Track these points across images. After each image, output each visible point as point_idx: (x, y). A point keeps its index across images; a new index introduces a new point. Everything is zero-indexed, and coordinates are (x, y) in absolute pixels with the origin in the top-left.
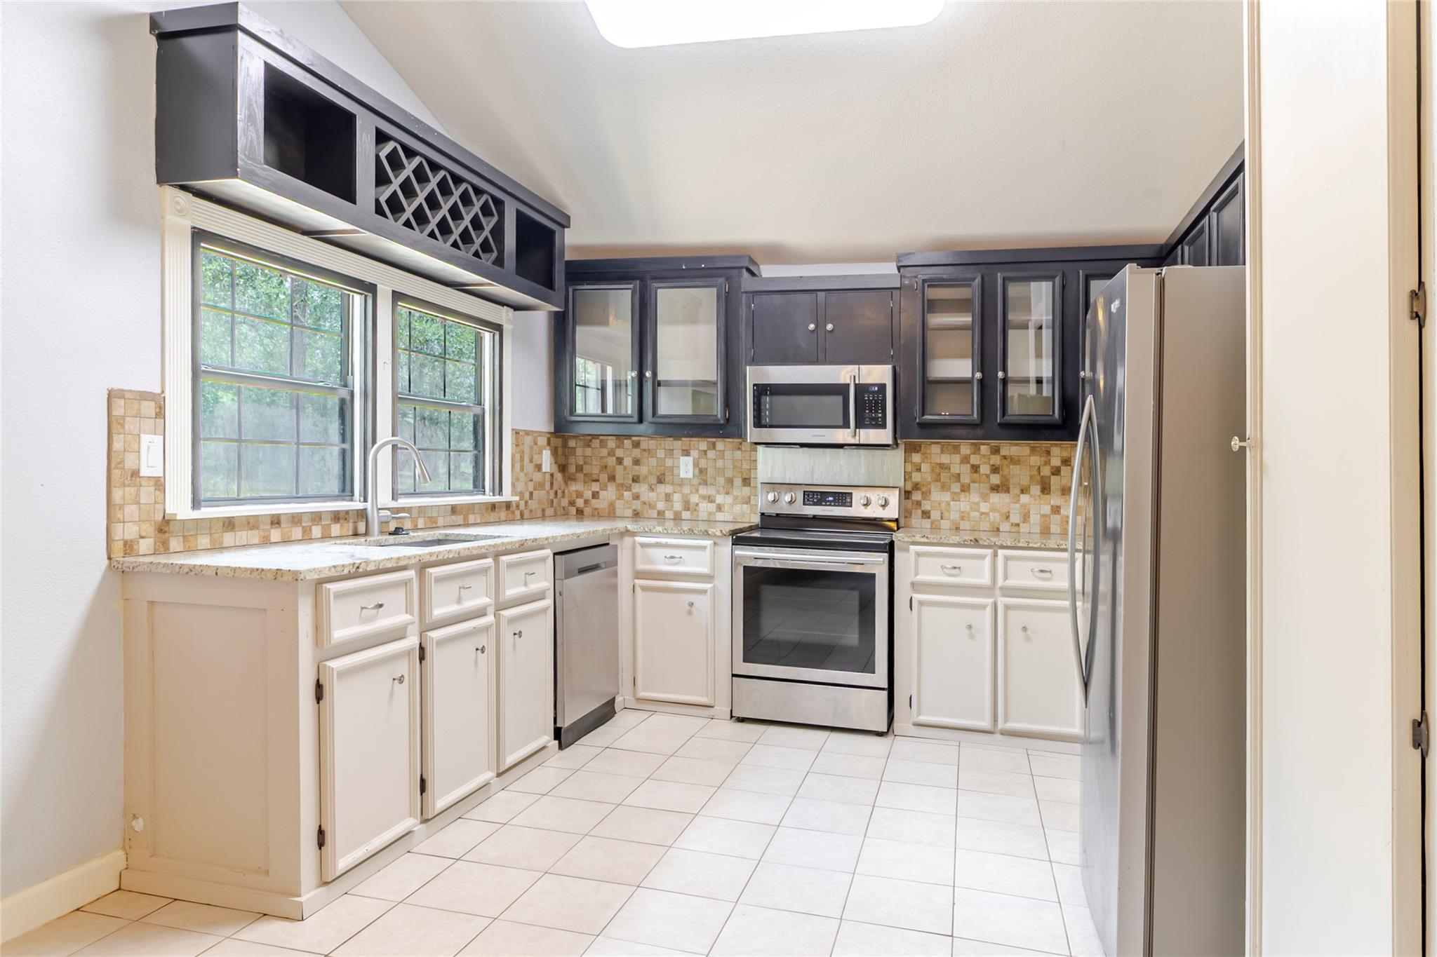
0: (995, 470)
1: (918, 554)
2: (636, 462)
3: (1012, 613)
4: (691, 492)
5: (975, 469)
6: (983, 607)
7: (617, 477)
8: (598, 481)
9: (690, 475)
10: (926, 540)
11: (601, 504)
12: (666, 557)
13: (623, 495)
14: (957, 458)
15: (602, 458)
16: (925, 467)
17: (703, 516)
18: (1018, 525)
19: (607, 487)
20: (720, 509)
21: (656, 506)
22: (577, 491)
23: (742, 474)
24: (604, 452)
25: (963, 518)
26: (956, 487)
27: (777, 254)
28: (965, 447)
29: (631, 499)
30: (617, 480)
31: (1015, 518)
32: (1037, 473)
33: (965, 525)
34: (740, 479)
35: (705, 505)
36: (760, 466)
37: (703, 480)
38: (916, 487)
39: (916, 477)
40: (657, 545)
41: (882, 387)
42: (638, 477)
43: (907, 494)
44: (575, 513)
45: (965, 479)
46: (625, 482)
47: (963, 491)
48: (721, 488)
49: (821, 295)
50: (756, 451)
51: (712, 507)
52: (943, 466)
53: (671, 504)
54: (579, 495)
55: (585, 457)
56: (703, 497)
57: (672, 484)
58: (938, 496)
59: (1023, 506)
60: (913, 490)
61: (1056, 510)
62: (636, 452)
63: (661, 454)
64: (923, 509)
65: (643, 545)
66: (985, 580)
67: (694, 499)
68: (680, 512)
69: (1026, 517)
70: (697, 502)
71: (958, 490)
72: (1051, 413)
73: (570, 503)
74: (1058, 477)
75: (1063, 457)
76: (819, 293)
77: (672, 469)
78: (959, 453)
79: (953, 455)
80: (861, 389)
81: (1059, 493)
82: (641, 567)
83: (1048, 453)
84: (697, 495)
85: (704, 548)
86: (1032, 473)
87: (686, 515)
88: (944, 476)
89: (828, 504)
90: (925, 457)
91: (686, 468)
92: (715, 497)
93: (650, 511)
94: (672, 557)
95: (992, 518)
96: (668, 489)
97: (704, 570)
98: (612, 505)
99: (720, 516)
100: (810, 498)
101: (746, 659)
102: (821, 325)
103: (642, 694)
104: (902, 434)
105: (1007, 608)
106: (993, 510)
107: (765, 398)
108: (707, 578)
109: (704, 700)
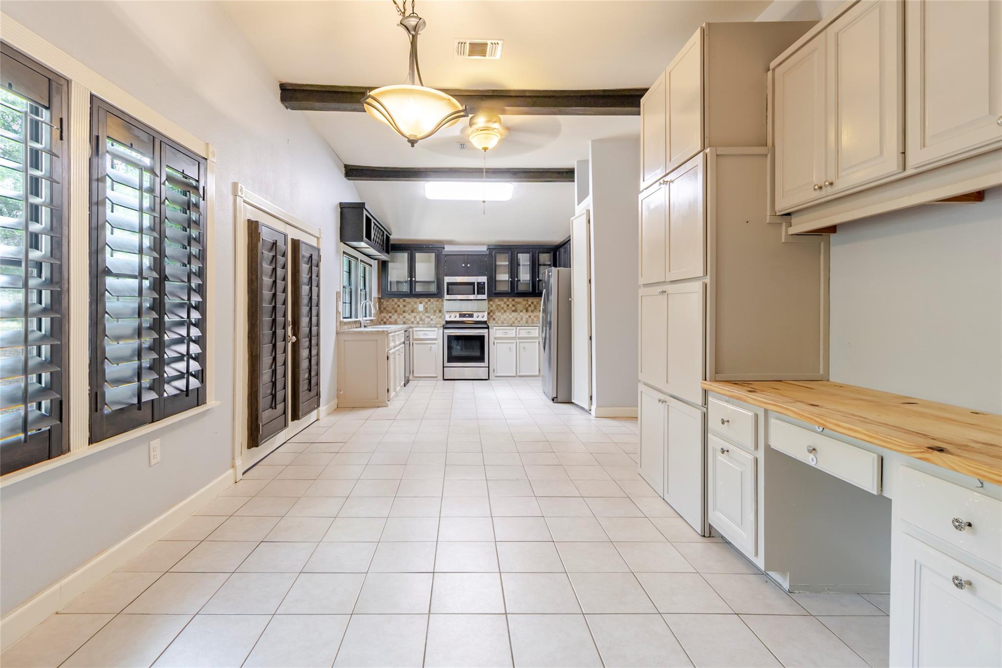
0: (513, 306)
1: (496, 329)
2: (404, 306)
3: (521, 344)
4: (423, 315)
5: (508, 305)
6: (513, 343)
7: (398, 311)
9: (422, 310)
12: (423, 334)
14: (503, 303)
15: (393, 305)
16: (494, 306)
17: (426, 322)
18: (519, 321)
19: (394, 314)
20: (432, 320)
21: (411, 320)
23: (439, 309)
24: (393, 303)
25: (504, 320)
26: (503, 311)
27: (451, 243)
28: (505, 299)
29: (402, 318)
31: (519, 319)
32: (525, 306)
33: (505, 322)
35: (427, 318)
36: (445, 306)
37: (426, 311)
38: (491, 311)
39: (491, 308)
40: (420, 331)
41: (484, 283)
42: (405, 311)
43: (489, 314)
45: (505, 309)
46: (400, 312)
49: (466, 256)
50: (443, 302)
51: (429, 319)
52: (499, 305)
53: (416, 319)
54: (385, 317)
55: (387, 305)
56: (426, 316)
57: (416, 313)
58: (498, 314)
61: (530, 316)
62: (404, 303)
63: (412, 303)
64: (493, 317)
65: (416, 331)
66: (514, 335)
67: (424, 317)
68: (419, 321)
69: (522, 319)
72: (530, 290)
73: (381, 320)
77: (416, 308)
78: (503, 301)
80: (479, 284)
82: (415, 337)
83: (528, 301)
85: (435, 331)
86: (523, 306)
87: (421, 322)
88: (499, 308)
89: (467, 317)
90: (494, 302)
91: (421, 307)
93: (409, 322)
94: (425, 334)
95: (513, 319)
97: (435, 337)
98: (396, 321)
99: (432, 322)
100: (461, 315)
101: (448, 362)
102: (466, 265)
103: (415, 375)
104: (489, 296)
105: (520, 342)
106: (513, 317)
107: (450, 286)
108: (435, 339)
109: (435, 375)
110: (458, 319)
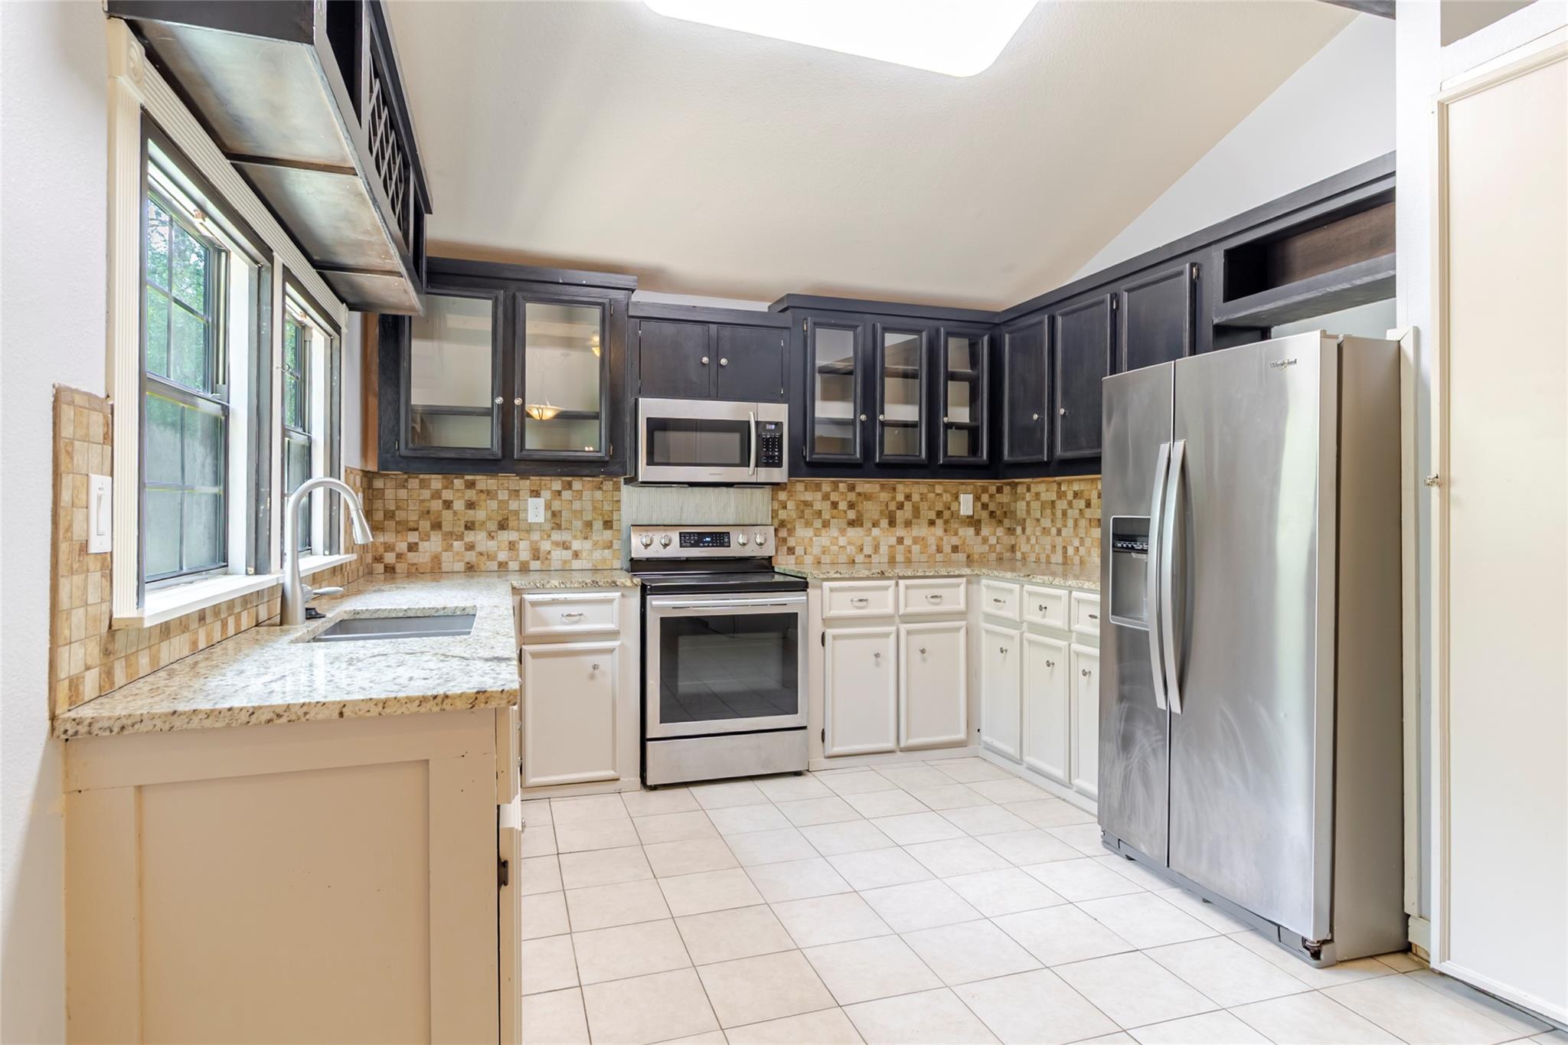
0: (851, 506)
1: (832, 590)
2: (471, 505)
3: (912, 637)
4: (542, 539)
5: (835, 505)
6: (887, 635)
7: (444, 523)
8: (416, 529)
9: (541, 519)
10: (839, 576)
11: (422, 557)
12: (563, 616)
13: (452, 545)
14: (819, 496)
15: (423, 501)
16: (790, 505)
17: (555, 564)
18: (870, 556)
19: (429, 537)
20: (577, 556)
21: (496, 556)
22: (385, 543)
23: (603, 516)
24: (426, 494)
25: (824, 552)
26: (818, 524)
27: (650, 278)
28: (826, 484)
29: (463, 550)
30: (443, 528)
31: (867, 550)
32: (885, 508)
33: (826, 559)
34: (601, 523)
35: (558, 552)
36: (624, 507)
37: (557, 524)
38: (783, 524)
39: (782, 515)
40: (554, 602)
41: (779, 426)
42: (473, 523)
43: (776, 532)
44: (383, 571)
45: (826, 516)
46: (455, 530)
47: (824, 526)
48: (579, 533)
49: (713, 327)
50: (620, 491)
51: (567, 555)
52: (808, 504)
53: (515, 552)
54: (389, 548)
55: (398, 501)
56: (556, 544)
57: (518, 530)
58: (803, 533)
59: (875, 539)
60: (779, 527)
61: (900, 541)
62: (471, 494)
63: (503, 495)
64: (788, 545)
65: (534, 604)
66: (889, 609)
67: (545, 546)
68: (527, 563)
69: (876, 548)
70: (549, 549)
71: (820, 526)
72: (918, 454)
73: (376, 559)
74: (902, 511)
75: (905, 493)
76: (711, 326)
77: (516, 513)
78: (820, 490)
79: (815, 493)
80: (762, 428)
81: (903, 526)
83: (894, 489)
84: (549, 542)
85: (610, 601)
86: (882, 508)
87: (535, 565)
88: (808, 512)
89: (706, 544)
90: (791, 495)
91: (535, 510)
92: (571, 543)
93: (488, 563)
94: (570, 615)
95: (848, 550)
96: (513, 536)
97: (608, 626)
98: (436, 559)
99: (576, 564)
100: (687, 540)
101: (664, 720)
102: (715, 357)
103: (532, 780)
104: (792, 473)
105: (909, 633)
106: (849, 543)
107: (658, 435)
108: (612, 635)
109: (610, 773)
110: (675, 551)
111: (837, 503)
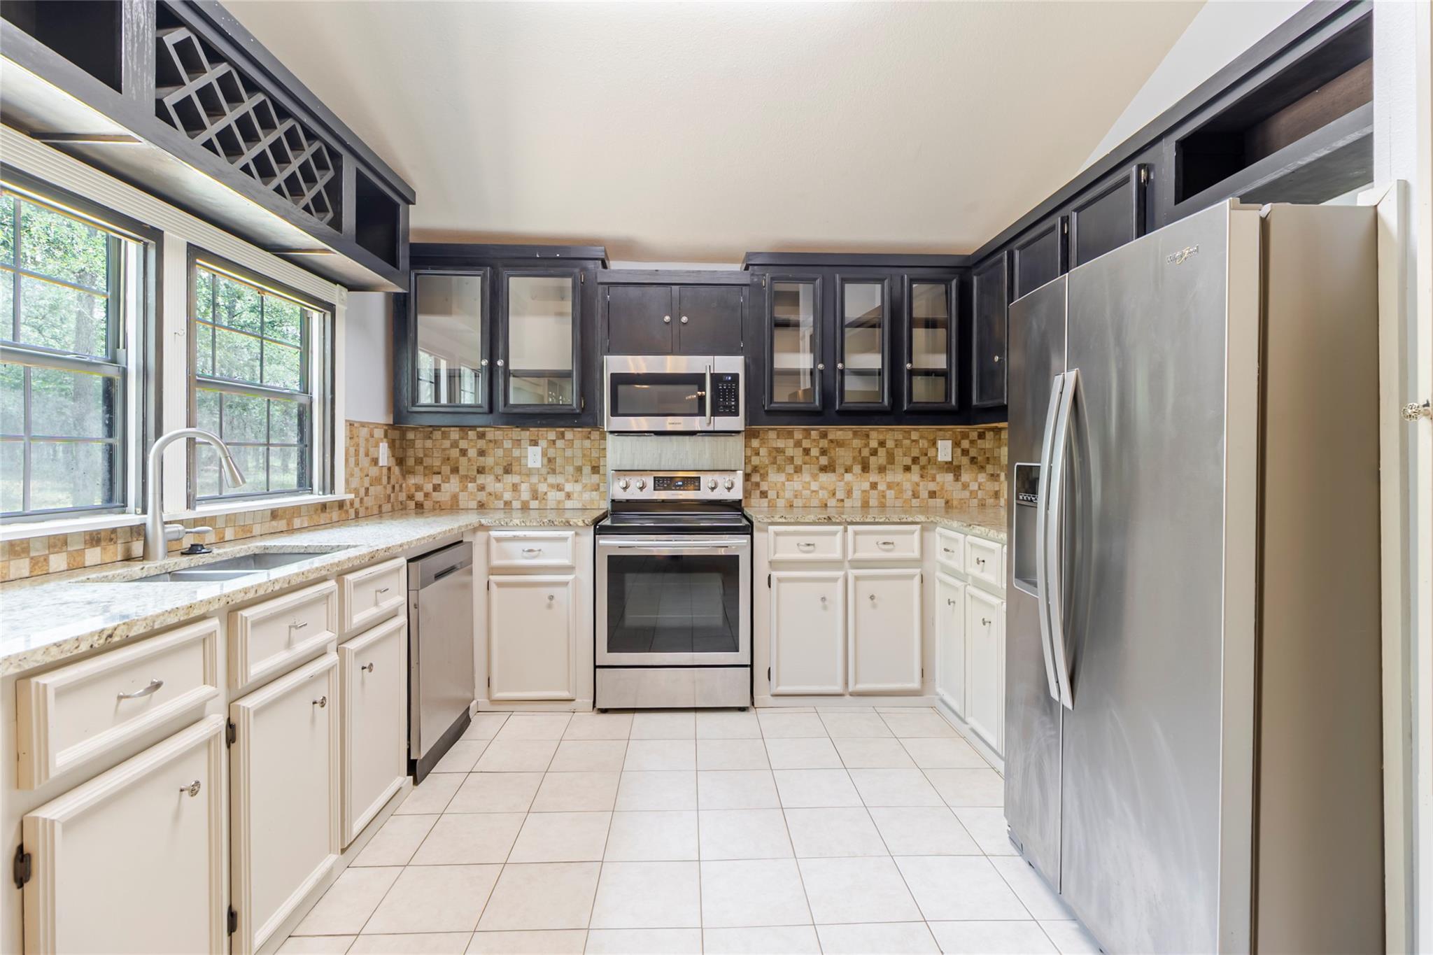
0: (824, 452)
1: (777, 534)
2: (482, 453)
3: (860, 583)
4: (539, 481)
5: (807, 451)
6: (835, 580)
7: (460, 468)
8: (439, 473)
9: (538, 465)
10: (784, 520)
11: (443, 497)
12: (523, 551)
13: (467, 487)
14: (791, 442)
15: (444, 450)
16: (763, 452)
17: (551, 504)
18: (842, 500)
19: (449, 479)
20: (569, 497)
21: (502, 496)
22: (416, 484)
23: (591, 463)
24: (447, 444)
25: (796, 496)
26: (790, 469)
28: (798, 434)
29: (476, 490)
30: (460, 472)
31: (840, 495)
32: (858, 455)
33: (798, 503)
34: (590, 468)
35: (553, 493)
36: (609, 453)
37: (552, 469)
38: (755, 469)
39: (755, 461)
40: (515, 539)
41: (735, 377)
42: (484, 468)
43: (747, 477)
44: (414, 508)
45: (798, 461)
46: (469, 474)
47: (796, 472)
48: (571, 477)
49: (675, 288)
50: (605, 440)
51: (561, 495)
52: (780, 451)
53: (518, 494)
54: (419, 488)
55: (424, 448)
56: (552, 486)
57: (520, 474)
58: (775, 478)
59: (847, 483)
60: (752, 472)
61: (874, 486)
62: (481, 444)
63: (507, 444)
64: (761, 489)
65: (499, 540)
66: (837, 555)
67: (543, 488)
68: (528, 502)
69: (849, 493)
70: (546, 491)
71: (792, 472)
72: (881, 401)
73: (409, 497)
74: (876, 457)
75: (879, 440)
76: (673, 287)
77: (519, 459)
78: (793, 438)
79: (787, 440)
80: (716, 378)
81: (877, 472)
82: (496, 562)
83: (868, 436)
84: (546, 484)
85: (565, 539)
86: (854, 454)
87: (534, 504)
88: (780, 459)
89: (678, 488)
90: (763, 442)
91: (534, 457)
92: (564, 485)
93: (496, 502)
94: (530, 551)
95: (820, 495)
96: (515, 479)
97: (566, 562)
98: (455, 498)
99: (569, 504)
100: (660, 483)
101: (610, 650)
102: (676, 318)
103: (498, 695)
104: (750, 420)
105: (857, 578)
106: (822, 488)
107: (622, 389)
108: (568, 569)
109: (564, 694)
110: (650, 494)
111: (810, 449)
